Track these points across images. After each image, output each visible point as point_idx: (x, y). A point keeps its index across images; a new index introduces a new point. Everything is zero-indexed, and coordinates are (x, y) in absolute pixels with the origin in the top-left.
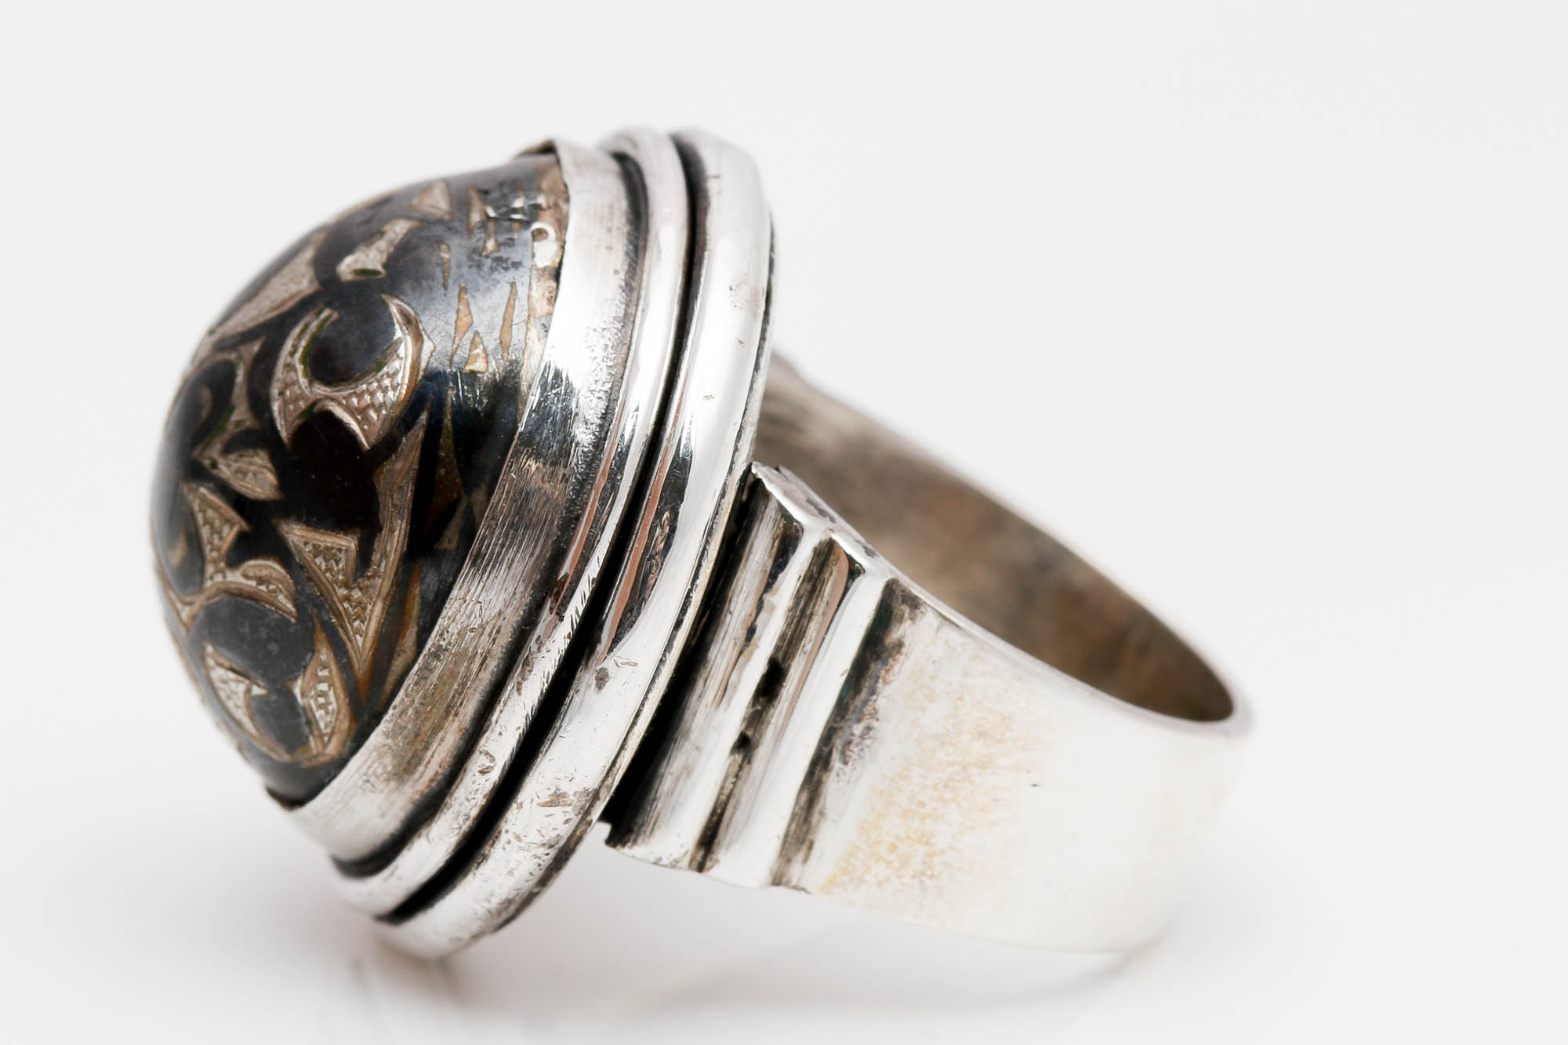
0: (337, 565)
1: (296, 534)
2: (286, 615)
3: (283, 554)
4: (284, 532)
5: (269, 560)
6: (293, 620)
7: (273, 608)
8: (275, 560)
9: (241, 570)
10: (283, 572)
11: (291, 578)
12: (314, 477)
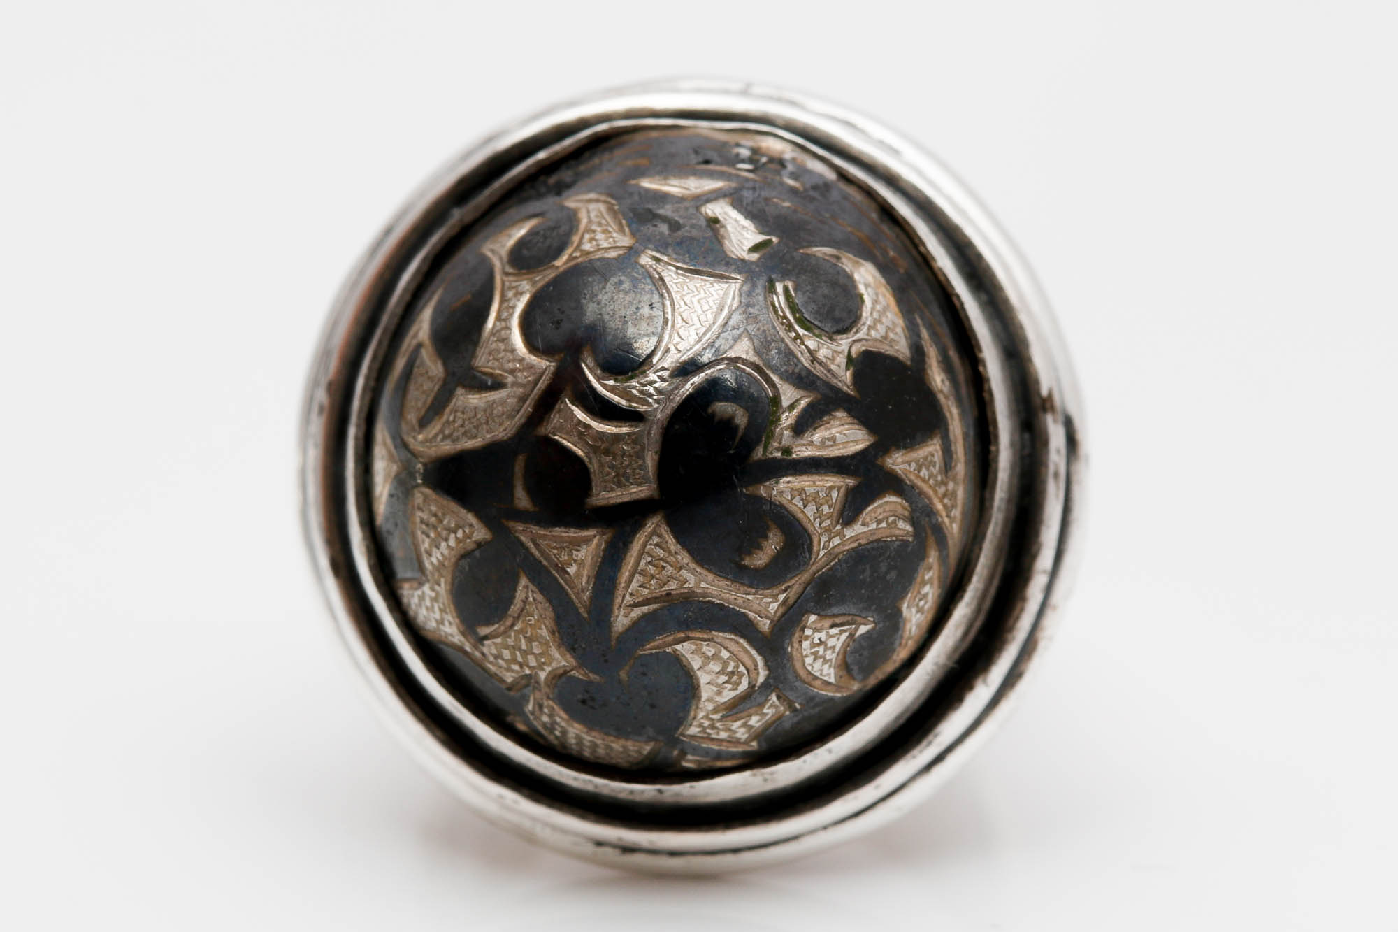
0: (935, 468)
1: (898, 462)
2: (905, 538)
3: (895, 484)
4: (890, 465)
5: (885, 497)
6: (911, 539)
7: (894, 538)
8: (890, 494)
9: (860, 522)
10: (899, 500)
11: (907, 501)
12: (890, 407)
